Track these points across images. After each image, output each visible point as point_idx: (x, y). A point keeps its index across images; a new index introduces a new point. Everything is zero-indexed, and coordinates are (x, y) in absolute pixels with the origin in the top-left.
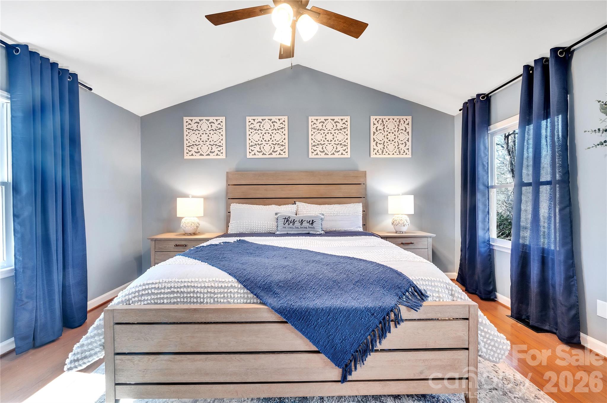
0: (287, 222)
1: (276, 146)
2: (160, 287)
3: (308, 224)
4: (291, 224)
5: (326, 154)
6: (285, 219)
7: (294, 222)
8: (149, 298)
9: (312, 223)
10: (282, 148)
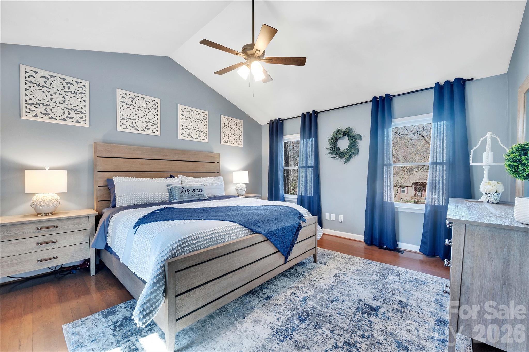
0: (182, 191)
1: (149, 124)
2: (196, 238)
3: (199, 192)
4: (186, 193)
5: (192, 137)
6: (180, 189)
7: (188, 191)
8: (190, 247)
9: (201, 191)
10: (155, 126)
